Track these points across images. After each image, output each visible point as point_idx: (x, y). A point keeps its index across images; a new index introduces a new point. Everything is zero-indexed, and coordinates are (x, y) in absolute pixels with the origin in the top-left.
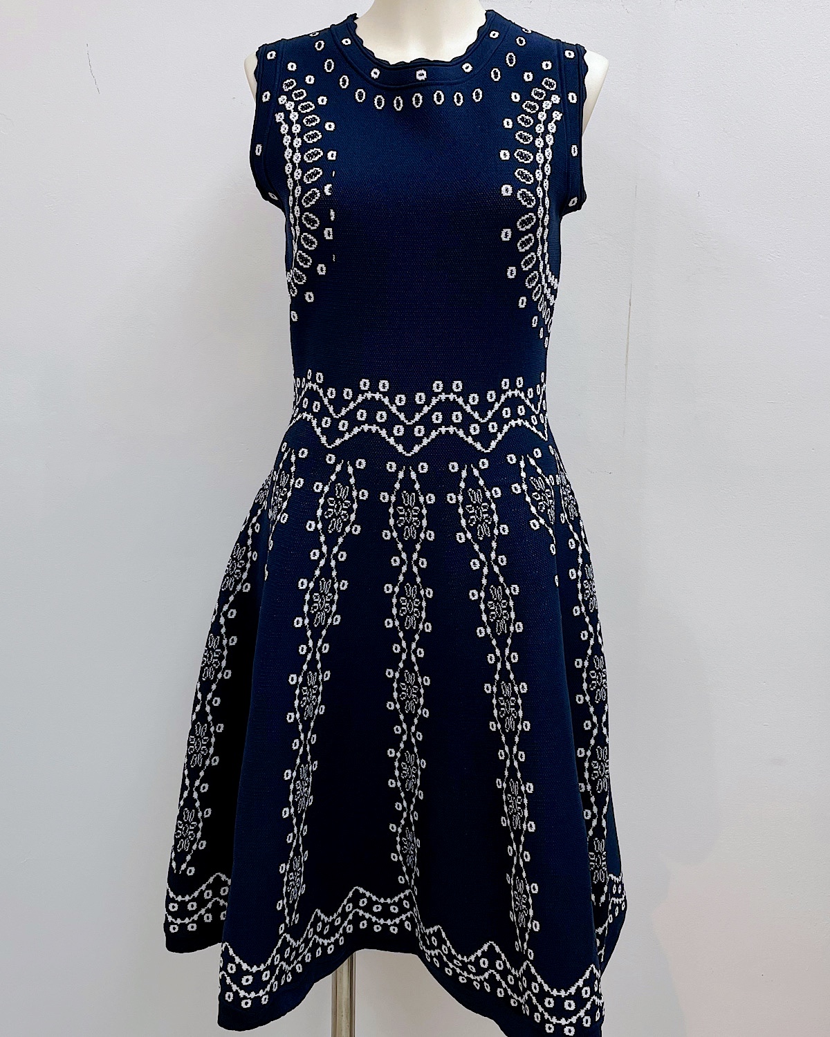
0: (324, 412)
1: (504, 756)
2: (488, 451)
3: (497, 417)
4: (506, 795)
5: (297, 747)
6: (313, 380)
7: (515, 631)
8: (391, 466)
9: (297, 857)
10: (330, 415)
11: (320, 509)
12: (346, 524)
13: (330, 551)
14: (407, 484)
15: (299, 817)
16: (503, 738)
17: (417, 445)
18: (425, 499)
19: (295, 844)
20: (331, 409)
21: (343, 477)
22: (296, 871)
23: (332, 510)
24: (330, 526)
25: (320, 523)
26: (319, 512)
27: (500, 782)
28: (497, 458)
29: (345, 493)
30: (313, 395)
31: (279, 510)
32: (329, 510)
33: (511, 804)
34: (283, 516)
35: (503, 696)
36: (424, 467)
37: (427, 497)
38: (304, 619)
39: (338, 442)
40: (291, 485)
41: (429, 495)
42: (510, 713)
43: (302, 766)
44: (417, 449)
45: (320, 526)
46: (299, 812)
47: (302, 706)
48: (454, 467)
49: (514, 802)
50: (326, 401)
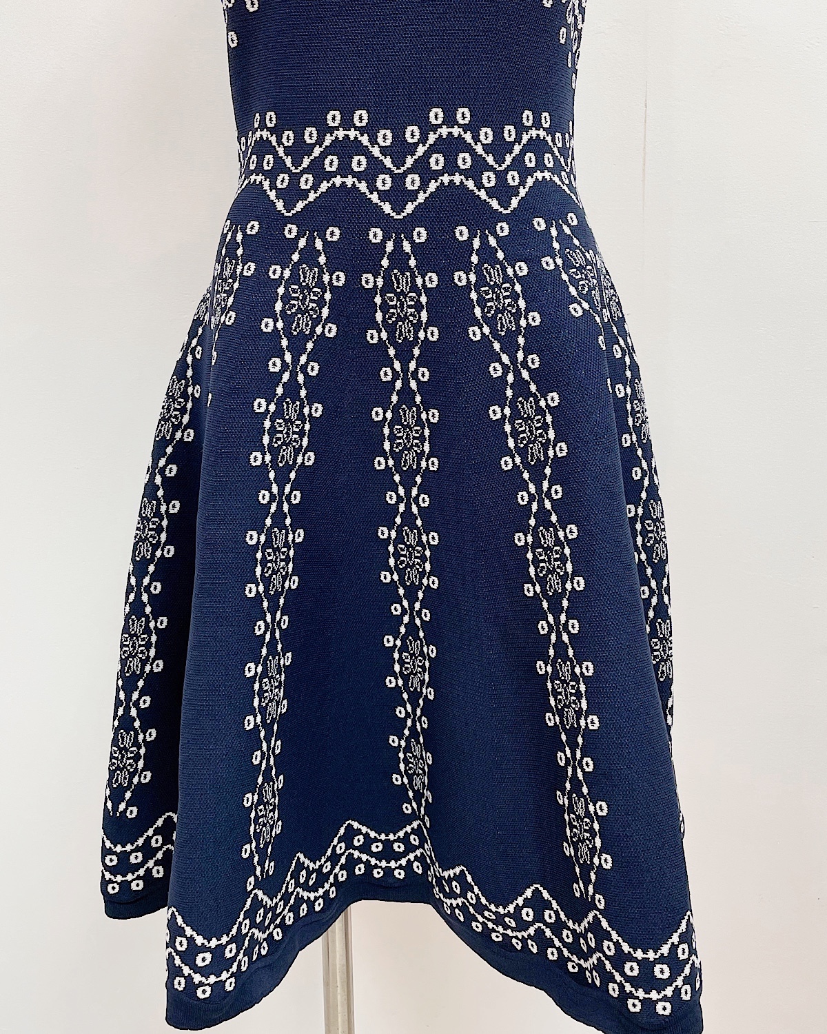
0: (279, 166)
1: (547, 629)
2: (508, 212)
3: (518, 164)
4: (552, 682)
5: (261, 632)
6: (263, 126)
7: (555, 455)
8: (376, 235)
9: (268, 784)
10: (288, 171)
11: (279, 301)
12: (316, 322)
13: (295, 360)
14: (398, 258)
15: (268, 728)
16: (545, 605)
17: (410, 203)
18: (424, 281)
19: (264, 766)
20: (288, 161)
21: (309, 255)
22: (268, 802)
23: (296, 303)
24: (294, 325)
25: (280, 321)
26: (278, 306)
27: (543, 666)
28: (519, 220)
29: (314, 278)
30: (263, 148)
31: (223, 310)
32: (292, 302)
33: (560, 693)
34: (229, 315)
35: (541, 547)
36: (421, 234)
37: (427, 278)
38: (264, 454)
39: (300, 206)
40: (238, 273)
41: (429, 274)
42: (554, 568)
43: (271, 658)
44: (410, 208)
45: (280, 325)
46: (269, 721)
47: (267, 575)
48: (462, 233)
49: (565, 691)
50: (281, 151)
